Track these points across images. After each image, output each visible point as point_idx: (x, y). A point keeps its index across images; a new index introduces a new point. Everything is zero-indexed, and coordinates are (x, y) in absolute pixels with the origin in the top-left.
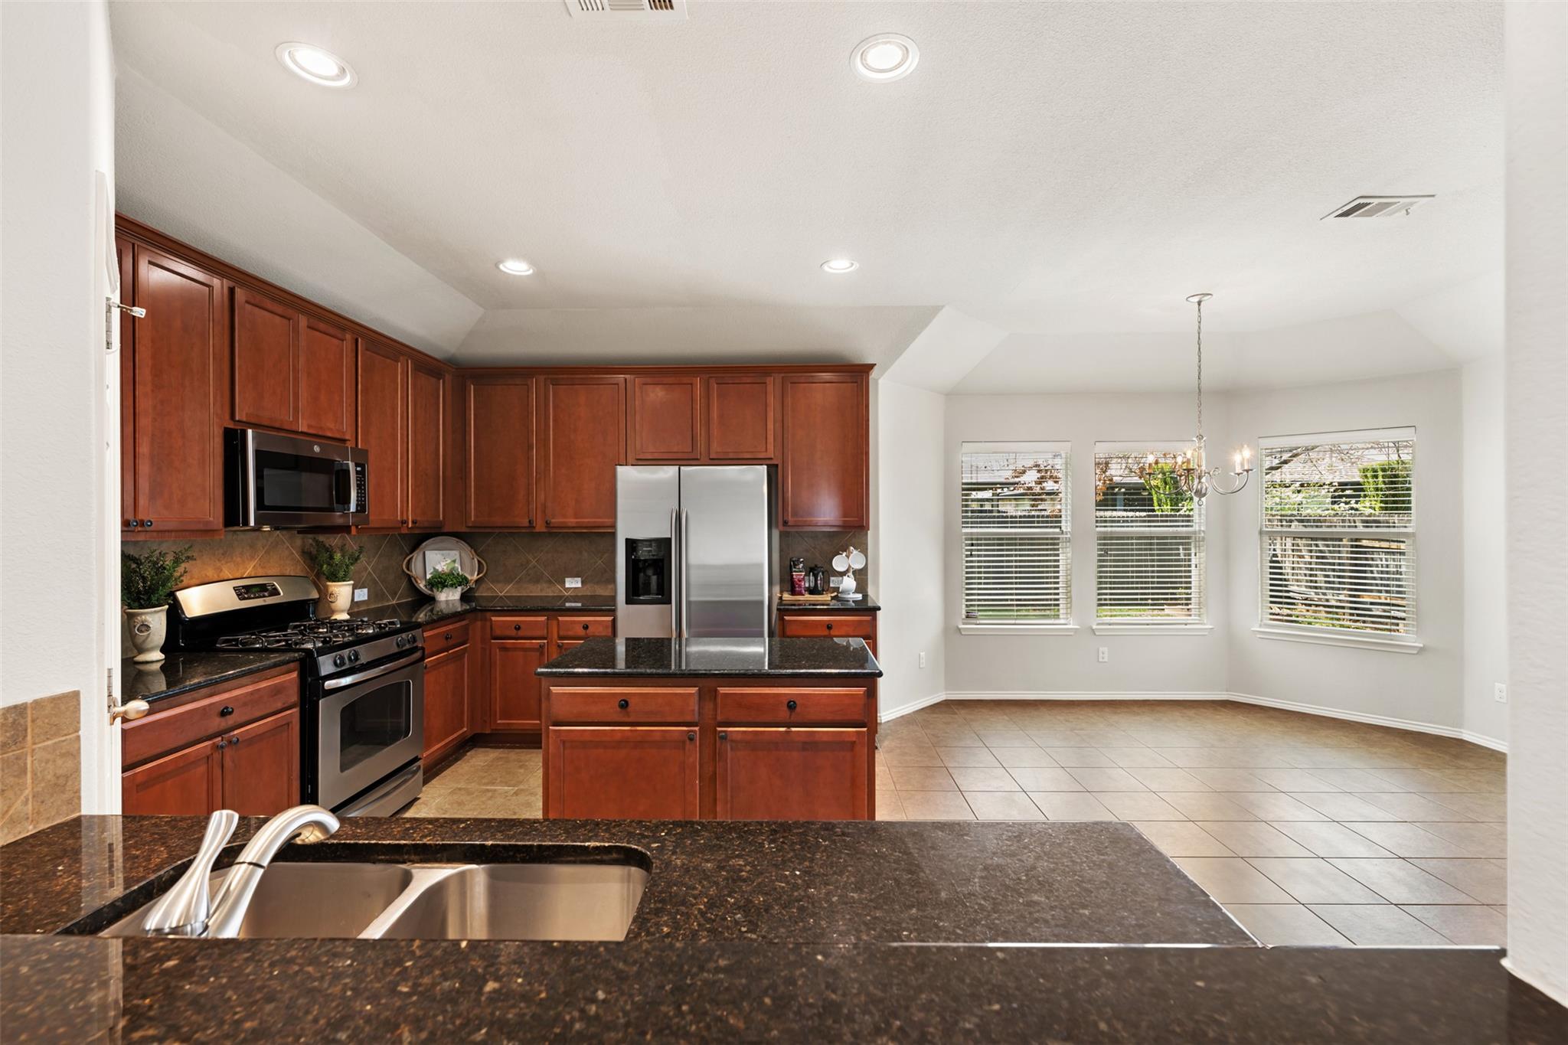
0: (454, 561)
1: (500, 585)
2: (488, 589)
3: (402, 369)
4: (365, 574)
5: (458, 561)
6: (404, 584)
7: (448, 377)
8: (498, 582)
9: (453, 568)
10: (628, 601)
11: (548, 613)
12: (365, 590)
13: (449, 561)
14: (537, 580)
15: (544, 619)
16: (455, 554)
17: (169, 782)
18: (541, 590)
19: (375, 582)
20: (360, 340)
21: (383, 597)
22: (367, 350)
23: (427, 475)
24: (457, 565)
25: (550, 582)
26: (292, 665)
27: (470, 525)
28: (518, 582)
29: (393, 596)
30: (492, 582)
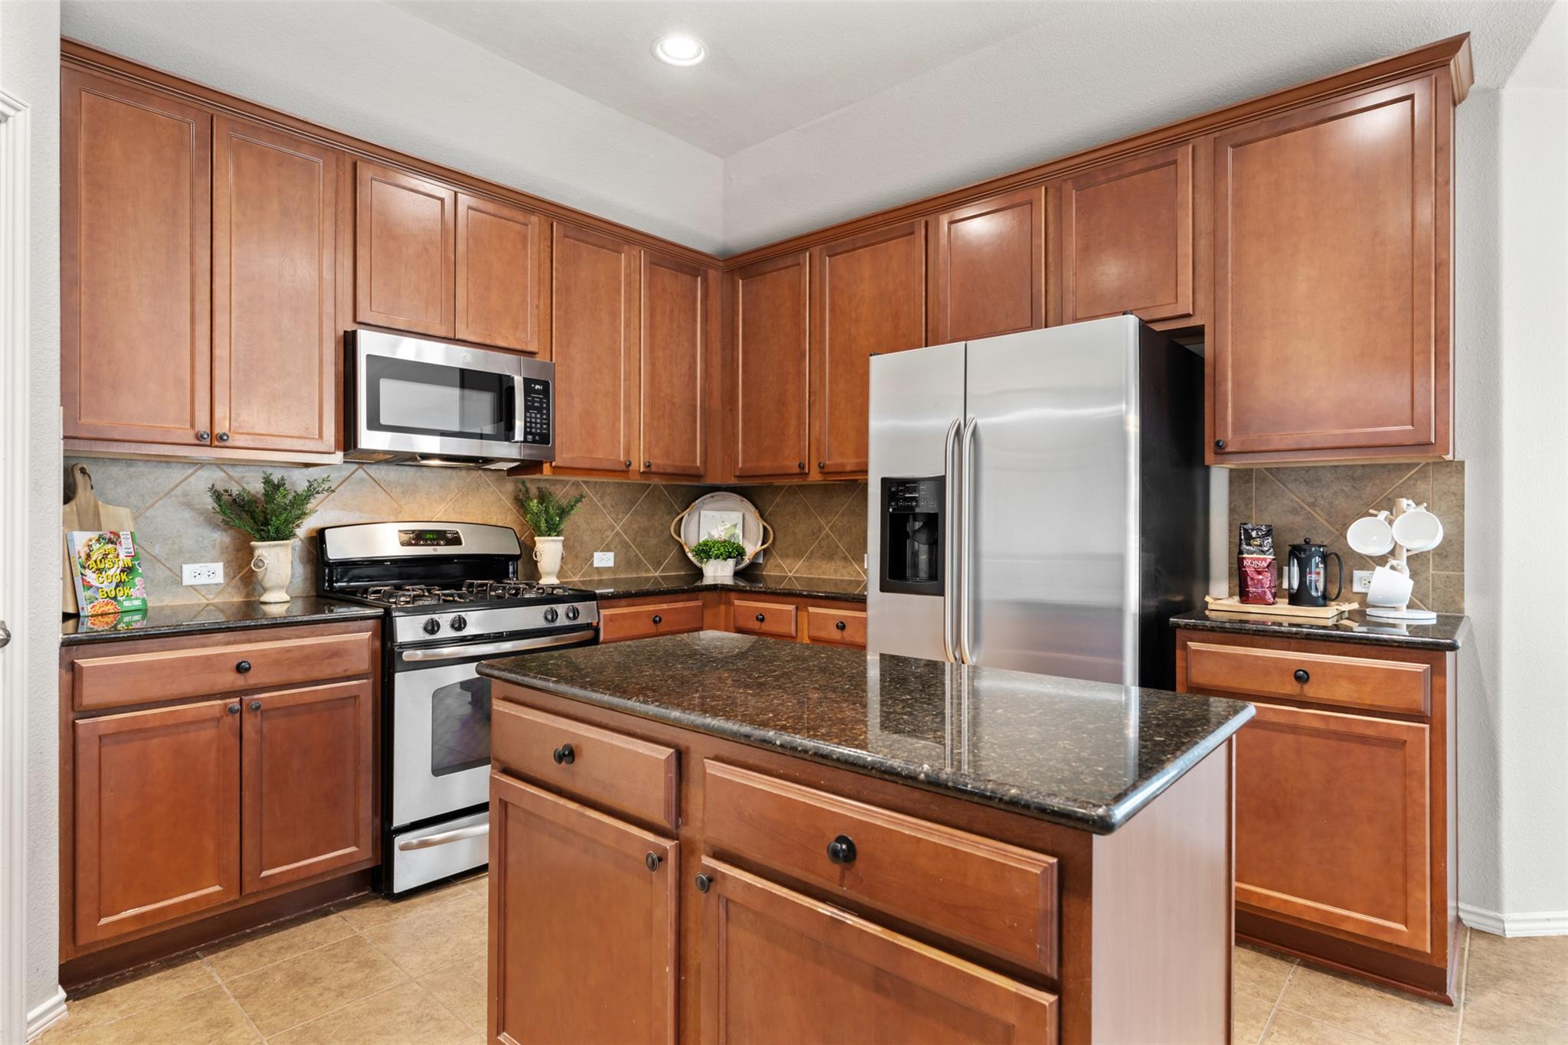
0: (735, 526)
1: (789, 561)
2: (776, 566)
3: (628, 263)
4: (611, 534)
5: (740, 526)
6: (674, 552)
7: (712, 274)
8: (787, 556)
9: (733, 535)
10: (884, 588)
11: (799, 600)
12: (611, 555)
13: (728, 526)
14: (830, 556)
15: (792, 608)
16: (736, 517)
17: (155, 741)
18: (836, 571)
19: (627, 546)
20: (555, 223)
21: (639, 565)
22: (566, 236)
23: (673, 404)
24: (739, 531)
25: (845, 558)
26: (370, 622)
27: (738, 474)
28: (809, 558)
29: (656, 567)
30: (781, 556)
